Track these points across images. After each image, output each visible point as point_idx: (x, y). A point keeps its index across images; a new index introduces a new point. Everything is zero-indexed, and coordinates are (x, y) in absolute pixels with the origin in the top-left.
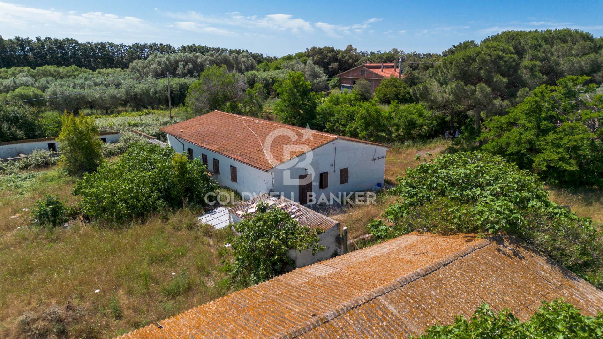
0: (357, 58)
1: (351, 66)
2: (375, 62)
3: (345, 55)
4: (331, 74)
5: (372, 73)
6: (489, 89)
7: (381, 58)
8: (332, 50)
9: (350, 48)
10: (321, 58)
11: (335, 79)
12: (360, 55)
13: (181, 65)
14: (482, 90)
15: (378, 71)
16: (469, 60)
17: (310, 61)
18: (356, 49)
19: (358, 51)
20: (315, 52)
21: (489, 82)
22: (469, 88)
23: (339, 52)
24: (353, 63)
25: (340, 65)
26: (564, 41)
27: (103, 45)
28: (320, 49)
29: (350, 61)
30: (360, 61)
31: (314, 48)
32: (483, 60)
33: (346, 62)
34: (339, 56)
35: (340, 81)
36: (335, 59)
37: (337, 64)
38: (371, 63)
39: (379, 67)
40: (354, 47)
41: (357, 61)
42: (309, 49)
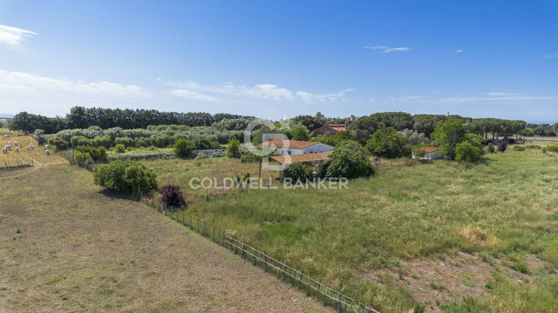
0: (324, 122)
1: (321, 126)
2: (335, 124)
3: (318, 120)
4: (311, 129)
5: (333, 129)
6: (367, 131)
7: (338, 121)
8: (310, 117)
9: (319, 114)
10: (304, 122)
11: (313, 133)
12: (327, 120)
13: (237, 124)
14: (365, 132)
15: (336, 129)
16: (361, 122)
17: (300, 123)
18: (323, 116)
19: (325, 117)
20: (301, 118)
21: (367, 129)
22: (361, 131)
23: (314, 118)
24: (322, 125)
25: (315, 125)
26: (397, 116)
27: (172, 114)
28: (303, 117)
29: (321, 123)
30: (326, 123)
31: (300, 116)
32: (366, 122)
33: (318, 124)
34: (314, 120)
35: (315, 134)
36: (312, 122)
37: (313, 125)
38: (333, 124)
39: (336, 127)
40: (322, 114)
41: (325, 123)
42: (298, 116)
